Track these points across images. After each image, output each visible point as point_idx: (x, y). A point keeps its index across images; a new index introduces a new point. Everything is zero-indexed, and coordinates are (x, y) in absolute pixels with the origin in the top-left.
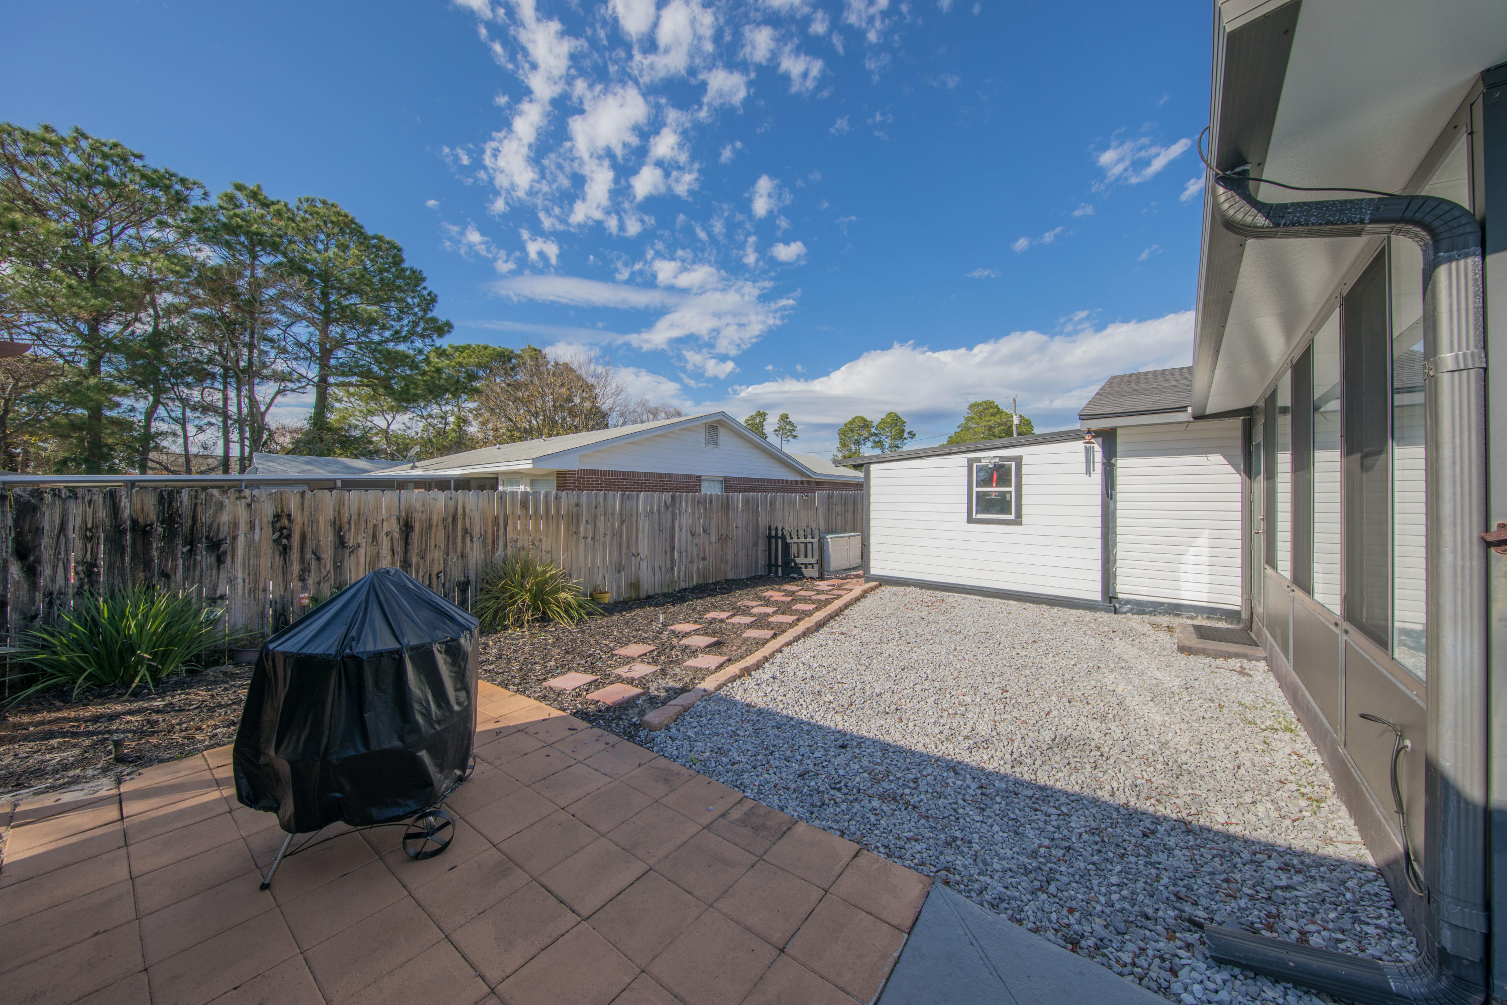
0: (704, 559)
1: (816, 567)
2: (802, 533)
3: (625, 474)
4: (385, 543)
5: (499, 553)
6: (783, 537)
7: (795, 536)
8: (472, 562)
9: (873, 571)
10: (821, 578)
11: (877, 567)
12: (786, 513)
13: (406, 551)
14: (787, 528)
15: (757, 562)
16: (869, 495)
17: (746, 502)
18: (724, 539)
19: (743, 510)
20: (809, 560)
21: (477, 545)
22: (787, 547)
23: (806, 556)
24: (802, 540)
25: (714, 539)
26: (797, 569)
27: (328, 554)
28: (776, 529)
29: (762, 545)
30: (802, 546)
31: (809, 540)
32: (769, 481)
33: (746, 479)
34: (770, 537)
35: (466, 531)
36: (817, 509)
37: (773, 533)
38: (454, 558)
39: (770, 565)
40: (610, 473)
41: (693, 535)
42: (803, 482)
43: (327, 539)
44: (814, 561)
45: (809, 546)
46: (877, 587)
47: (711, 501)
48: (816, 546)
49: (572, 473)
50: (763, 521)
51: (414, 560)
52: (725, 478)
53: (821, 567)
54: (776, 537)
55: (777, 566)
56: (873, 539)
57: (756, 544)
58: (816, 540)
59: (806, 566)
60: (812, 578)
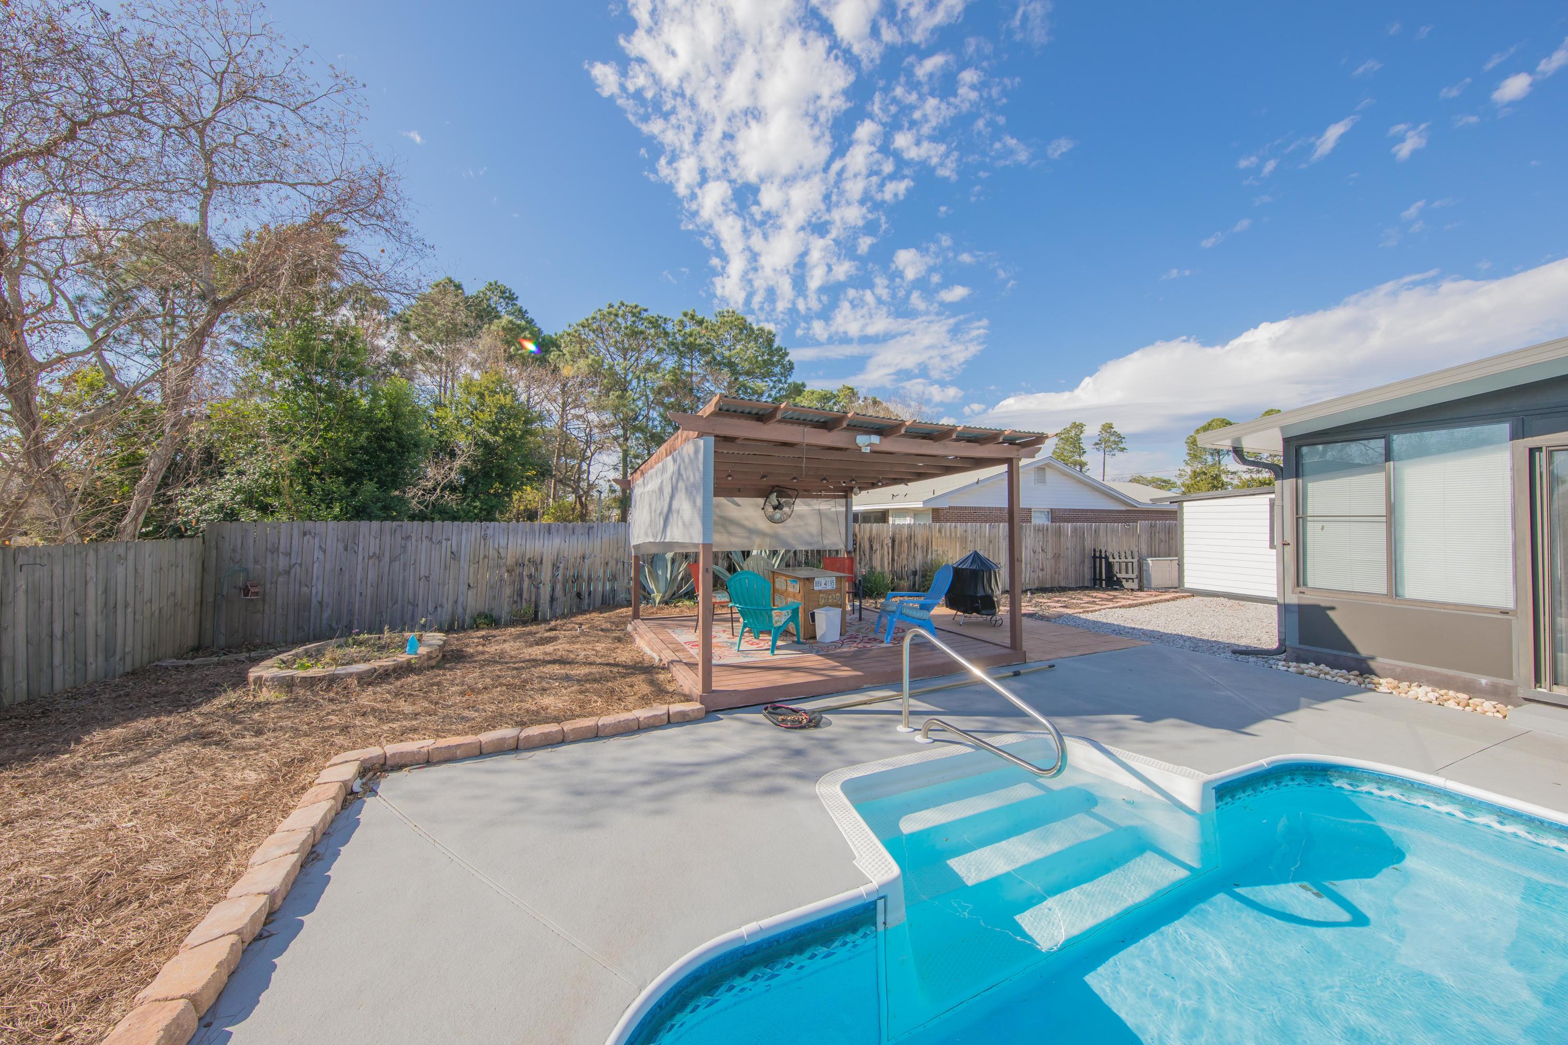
0: (1042, 570)
1: (1136, 581)
2: (1123, 555)
3: (975, 508)
4: (886, 548)
5: (929, 557)
6: (1106, 558)
7: (1116, 556)
8: (918, 561)
9: (1187, 585)
10: (1141, 589)
11: (1189, 583)
12: (1109, 539)
13: (893, 553)
14: (1110, 550)
15: (1084, 576)
16: (1182, 526)
17: (1075, 530)
18: (1057, 557)
19: (1072, 536)
20: (1130, 575)
21: (920, 551)
22: (1109, 566)
23: (1127, 572)
24: (1124, 560)
25: (1050, 556)
26: (1119, 582)
27: (867, 554)
28: (1101, 551)
29: (1088, 563)
30: (1123, 565)
31: (1130, 559)
32: (1093, 511)
33: (1070, 510)
34: (1095, 557)
35: (915, 545)
36: (1139, 536)
37: (1098, 554)
38: (910, 559)
39: (1095, 579)
40: (965, 508)
41: (1034, 553)
42: (1127, 511)
43: (867, 546)
44: (1134, 576)
45: (1130, 565)
46: (1189, 596)
47: (1047, 529)
48: (1136, 565)
49: (943, 509)
50: (1089, 544)
51: (896, 558)
52: (1052, 510)
53: (1140, 581)
54: (1101, 558)
55: (1101, 580)
56: (1186, 560)
57: (1083, 562)
58: (1135, 560)
59: (1127, 580)
60: (1132, 590)
